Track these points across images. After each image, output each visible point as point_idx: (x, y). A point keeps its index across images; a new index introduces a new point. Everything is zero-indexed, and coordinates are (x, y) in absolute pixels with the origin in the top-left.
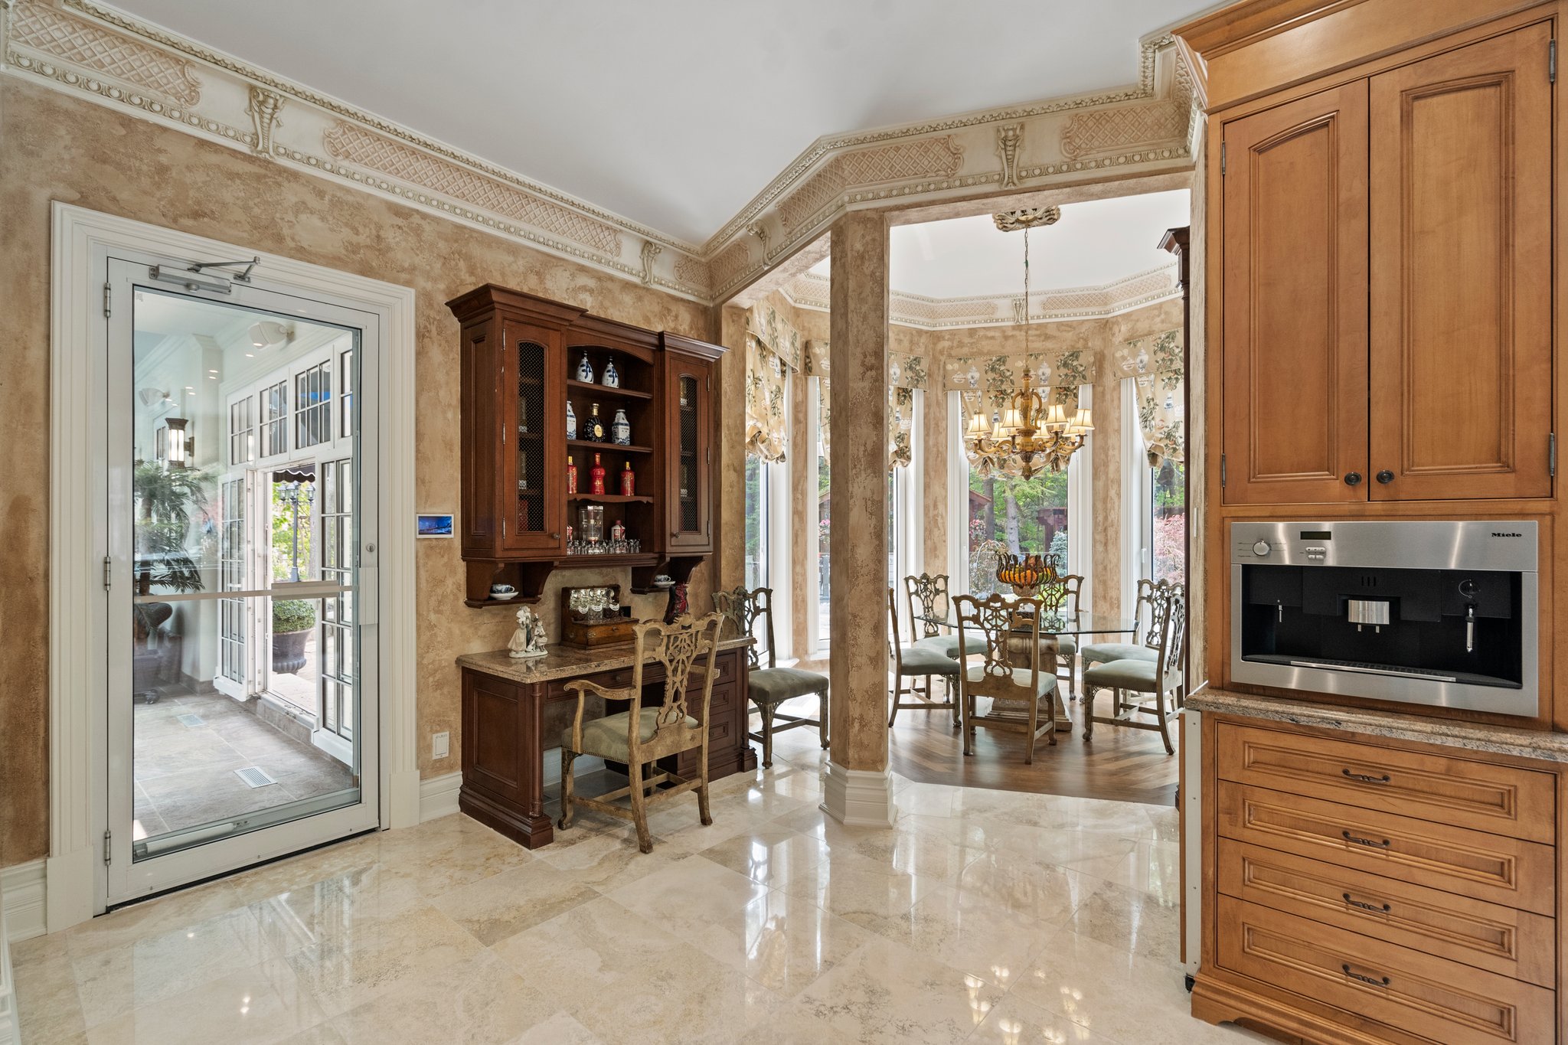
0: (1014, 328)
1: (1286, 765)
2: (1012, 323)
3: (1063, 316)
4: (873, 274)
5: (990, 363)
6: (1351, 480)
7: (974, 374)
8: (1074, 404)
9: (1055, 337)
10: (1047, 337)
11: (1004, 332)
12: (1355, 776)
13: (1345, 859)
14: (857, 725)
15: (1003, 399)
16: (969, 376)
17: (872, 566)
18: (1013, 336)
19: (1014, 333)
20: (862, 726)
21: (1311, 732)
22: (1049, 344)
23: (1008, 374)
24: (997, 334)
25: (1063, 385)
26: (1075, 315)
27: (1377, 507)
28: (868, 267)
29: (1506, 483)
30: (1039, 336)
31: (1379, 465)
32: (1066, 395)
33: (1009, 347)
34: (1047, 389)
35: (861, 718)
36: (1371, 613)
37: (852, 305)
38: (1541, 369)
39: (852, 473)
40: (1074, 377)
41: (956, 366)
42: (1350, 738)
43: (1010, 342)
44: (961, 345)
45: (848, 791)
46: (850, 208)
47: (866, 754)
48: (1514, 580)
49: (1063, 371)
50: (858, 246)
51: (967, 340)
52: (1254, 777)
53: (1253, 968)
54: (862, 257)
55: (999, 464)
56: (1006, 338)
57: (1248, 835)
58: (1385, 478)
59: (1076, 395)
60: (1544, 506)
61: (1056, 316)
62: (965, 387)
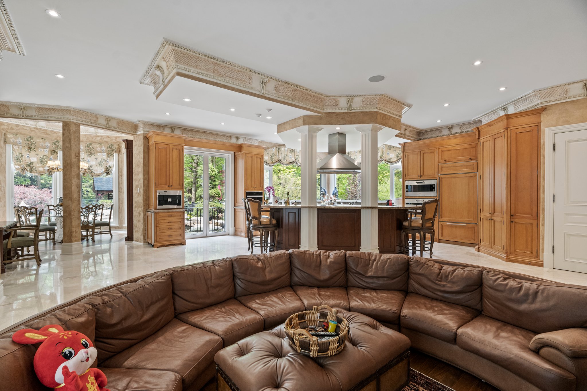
0: (34, 128)
1: (163, 217)
2: (34, 127)
3: (53, 129)
4: (78, 136)
5: (27, 138)
6: (168, 186)
7: (20, 140)
8: (57, 156)
9: (50, 134)
10: (47, 134)
11: (31, 128)
12: (169, 216)
13: (169, 225)
14: (74, 233)
15: (31, 150)
16: (18, 141)
17: (78, 198)
18: (34, 131)
19: (35, 130)
20: (76, 233)
21: (165, 212)
22: (48, 136)
23: (34, 143)
24: (28, 129)
25: (54, 150)
26: (57, 130)
27: (170, 189)
28: (77, 135)
29: (180, 187)
30: (44, 133)
31: (171, 185)
32: (54, 153)
33: (32, 134)
34: (48, 150)
35: (76, 231)
36: (170, 200)
37: (72, 142)
38: (182, 177)
39: (72, 178)
40: (58, 148)
41: (12, 136)
42: (169, 212)
43: (33, 132)
44: (12, 129)
45: (73, 247)
46: (72, 121)
47: (76, 239)
48: (180, 196)
49: (54, 146)
50: (74, 129)
51: (15, 128)
52: (160, 219)
53: (161, 240)
54: (75, 132)
55: (30, 171)
56: (32, 131)
57: (160, 225)
58: (171, 186)
59: (57, 153)
60: (182, 189)
61: (51, 128)
62: (16, 144)
